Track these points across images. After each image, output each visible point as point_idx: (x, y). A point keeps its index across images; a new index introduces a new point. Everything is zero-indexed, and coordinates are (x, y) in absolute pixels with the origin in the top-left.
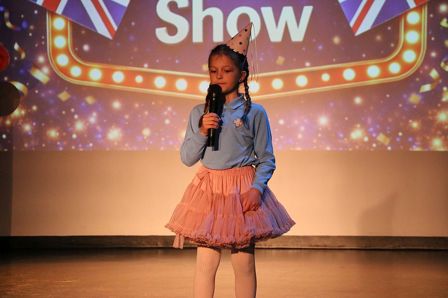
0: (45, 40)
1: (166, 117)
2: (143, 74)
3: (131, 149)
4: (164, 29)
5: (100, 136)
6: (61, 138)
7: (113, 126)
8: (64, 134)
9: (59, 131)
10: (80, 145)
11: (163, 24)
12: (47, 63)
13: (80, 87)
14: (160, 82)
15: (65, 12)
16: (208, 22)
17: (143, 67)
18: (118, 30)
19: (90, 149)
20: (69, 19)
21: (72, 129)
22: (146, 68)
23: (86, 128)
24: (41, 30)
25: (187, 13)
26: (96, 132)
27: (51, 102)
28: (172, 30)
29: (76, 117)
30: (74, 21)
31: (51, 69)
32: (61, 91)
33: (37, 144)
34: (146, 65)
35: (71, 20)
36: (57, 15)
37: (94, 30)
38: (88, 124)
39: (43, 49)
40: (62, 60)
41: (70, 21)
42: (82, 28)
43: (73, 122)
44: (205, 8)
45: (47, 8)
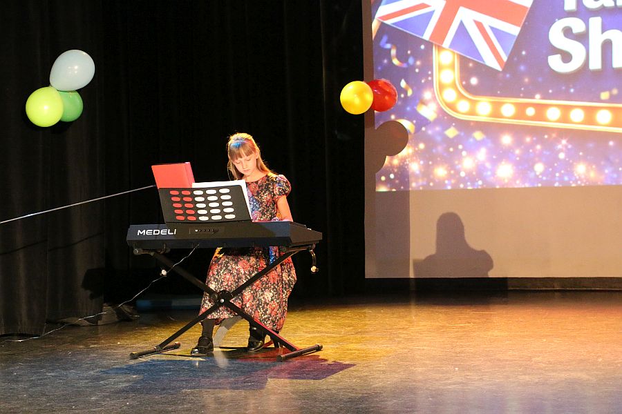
0: (432, 75)
1: (561, 151)
2: (536, 106)
3: (523, 186)
4: (558, 57)
5: (489, 173)
6: (450, 177)
7: (503, 163)
8: (452, 172)
9: (447, 169)
10: (469, 183)
11: (556, 51)
12: (434, 98)
13: (468, 122)
14: (553, 114)
15: (453, 45)
16: (607, 46)
17: (533, 98)
18: (508, 60)
19: (480, 187)
20: (456, 52)
21: (460, 166)
22: (537, 99)
23: (474, 165)
24: (428, 66)
25: (583, 38)
26: (486, 169)
27: (439, 138)
28: (567, 57)
29: (464, 153)
30: (462, 54)
31: (438, 104)
32: (448, 127)
33: (425, 183)
34: (538, 96)
35: (458, 53)
36: (444, 49)
37: (482, 62)
38: (476, 161)
39: (430, 84)
40: (450, 95)
41: (458, 55)
42: (470, 60)
43: (460, 158)
44: (604, 30)
45: (434, 42)
